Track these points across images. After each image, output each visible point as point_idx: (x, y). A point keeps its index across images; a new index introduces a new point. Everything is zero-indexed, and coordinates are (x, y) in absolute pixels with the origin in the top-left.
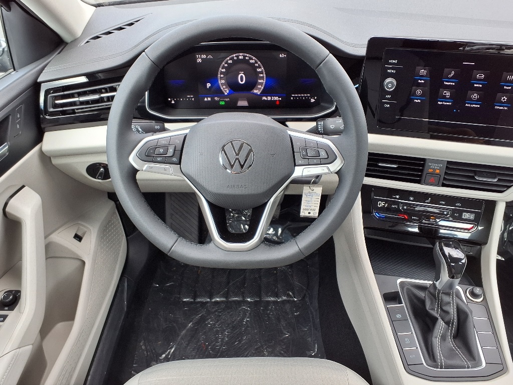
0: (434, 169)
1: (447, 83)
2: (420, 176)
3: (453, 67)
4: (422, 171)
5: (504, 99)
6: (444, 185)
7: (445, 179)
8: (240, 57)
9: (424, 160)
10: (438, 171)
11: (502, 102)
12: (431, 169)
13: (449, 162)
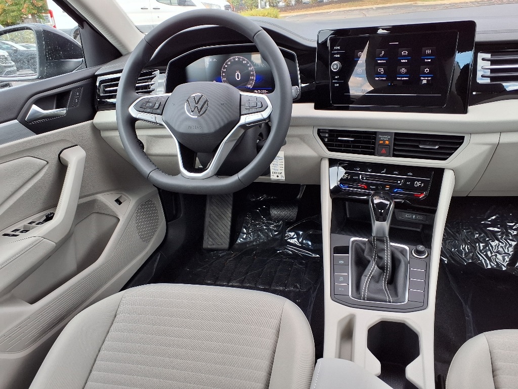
0: (384, 141)
1: (380, 61)
2: (374, 148)
3: (382, 48)
4: (374, 143)
5: (427, 70)
6: (395, 156)
7: (394, 150)
8: (237, 60)
9: (375, 133)
10: (387, 142)
11: (426, 74)
12: (382, 140)
13: (396, 134)
